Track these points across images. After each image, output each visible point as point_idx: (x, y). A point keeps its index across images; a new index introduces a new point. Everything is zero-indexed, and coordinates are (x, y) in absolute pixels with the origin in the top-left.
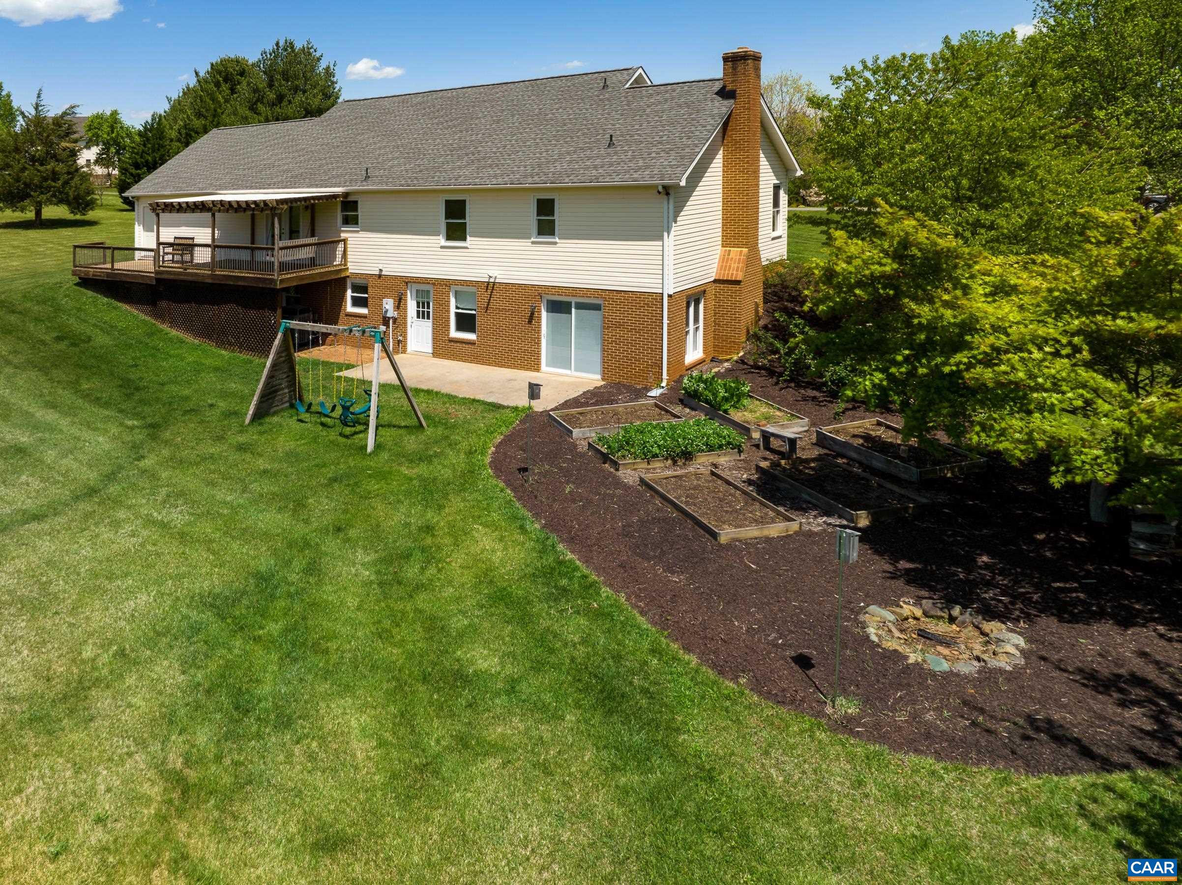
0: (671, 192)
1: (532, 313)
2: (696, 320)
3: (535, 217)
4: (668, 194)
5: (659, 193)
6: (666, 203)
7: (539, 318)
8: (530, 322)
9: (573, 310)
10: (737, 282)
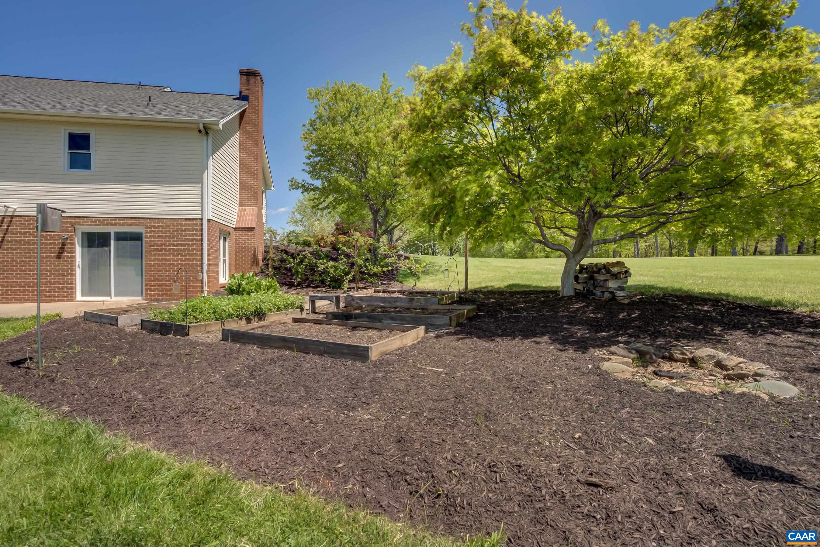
0: (210, 132)
1: (64, 245)
2: (224, 255)
3: (67, 150)
4: (207, 133)
5: (200, 131)
6: (205, 141)
7: (73, 250)
8: (59, 257)
9: (112, 242)
10: (252, 229)
